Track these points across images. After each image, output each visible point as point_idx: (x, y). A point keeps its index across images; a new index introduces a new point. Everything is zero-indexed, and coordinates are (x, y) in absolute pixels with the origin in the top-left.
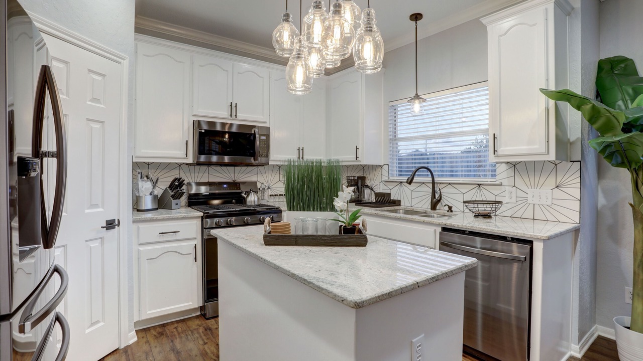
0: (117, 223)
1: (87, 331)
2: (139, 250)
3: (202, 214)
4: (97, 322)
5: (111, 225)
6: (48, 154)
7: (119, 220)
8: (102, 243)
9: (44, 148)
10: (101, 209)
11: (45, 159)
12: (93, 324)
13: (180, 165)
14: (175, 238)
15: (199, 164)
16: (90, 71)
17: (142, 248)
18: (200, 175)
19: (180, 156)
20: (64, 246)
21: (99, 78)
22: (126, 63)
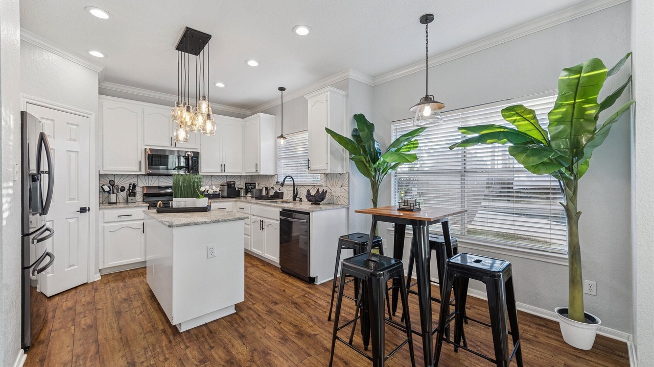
0: (87, 209)
1: (66, 270)
2: (104, 226)
3: (148, 205)
4: (73, 265)
5: (83, 210)
6: (43, 172)
7: (89, 208)
8: (77, 221)
9: (42, 169)
10: (76, 201)
11: (42, 175)
12: (70, 266)
13: (138, 175)
14: (128, 219)
15: (149, 175)
16: (68, 123)
17: (106, 225)
18: (153, 181)
19: (135, 170)
20: (52, 221)
21: (74, 127)
22: (93, 117)
